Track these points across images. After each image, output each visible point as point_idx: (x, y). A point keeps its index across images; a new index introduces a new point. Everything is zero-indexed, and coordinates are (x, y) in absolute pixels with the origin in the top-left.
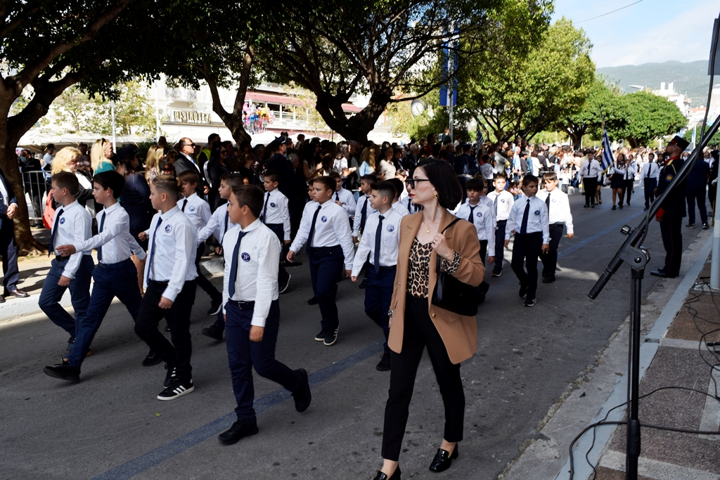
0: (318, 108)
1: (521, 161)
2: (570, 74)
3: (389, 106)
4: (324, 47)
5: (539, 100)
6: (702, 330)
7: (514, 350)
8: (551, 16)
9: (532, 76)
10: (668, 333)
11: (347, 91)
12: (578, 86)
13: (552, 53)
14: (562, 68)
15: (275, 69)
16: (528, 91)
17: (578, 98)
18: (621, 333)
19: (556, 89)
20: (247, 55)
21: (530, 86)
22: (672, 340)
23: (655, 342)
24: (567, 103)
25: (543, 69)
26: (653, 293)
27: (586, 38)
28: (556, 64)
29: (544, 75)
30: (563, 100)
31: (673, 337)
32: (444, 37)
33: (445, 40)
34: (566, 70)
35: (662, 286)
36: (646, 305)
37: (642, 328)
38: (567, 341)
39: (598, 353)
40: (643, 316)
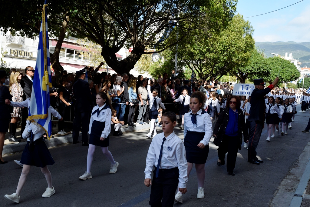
0: (102, 54)
2: (242, 45)
3: (143, 56)
4: (106, 19)
5: (224, 58)
7: (223, 199)
8: (235, 13)
9: (221, 44)
10: (307, 191)
11: (119, 46)
12: (245, 52)
13: (232, 33)
14: (237, 41)
15: (78, 30)
16: (219, 53)
17: (245, 58)
18: (280, 191)
19: (234, 52)
20: (65, 21)
21: (220, 50)
22: (309, 195)
23: (300, 196)
24: (239, 61)
25: (227, 41)
26: (293, 169)
28: (234, 39)
29: (228, 45)
30: (237, 59)
32: (175, 19)
33: (175, 21)
34: (240, 42)
35: (297, 165)
36: (290, 175)
37: (290, 188)
38: (251, 195)
39: (269, 202)
40: (290, 181)
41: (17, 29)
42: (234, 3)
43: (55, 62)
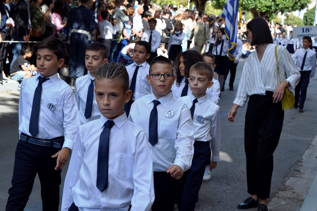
35: (299, 171)
36: (285, 190)
40: (284, 203)
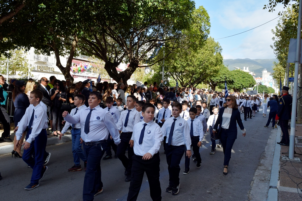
0: (105, 68)
1: (193, 96)
2: (214, 61)
3: (137, 69)
4: (109, 41)
5: (200, 71)
6: (296, 182)
7: (207, 191)
8: (208, 35)
9: (198, 60)
10: (280, 183)
11: (119, 61)
12: (216, 66)
13: (206, 51)
14: (210, 57)
15: (87, 49)
16: (196, 66)
17: (216, 71)
18: (255, 182)
19: (207, 66)
20: (75, 41)
21: (197, 64)
22: (284, 187)
23: (275, 188)
24: (211, 72)
25: (202, 58)
26: (262, 160)
27: (219, 46)
28: (208, 56)
29: (203, 60)
31: (284, 186)
32: (162, 41)
33: (162, 42)
34: (212, 58)
35: (265, 156)
36: (261, 166)
37: (263, 179)
38: (231, 186)
39: (248, 193)
40: (262, 172)
41: (39, 49)
42: (207, 27)
43: (67, 74)
